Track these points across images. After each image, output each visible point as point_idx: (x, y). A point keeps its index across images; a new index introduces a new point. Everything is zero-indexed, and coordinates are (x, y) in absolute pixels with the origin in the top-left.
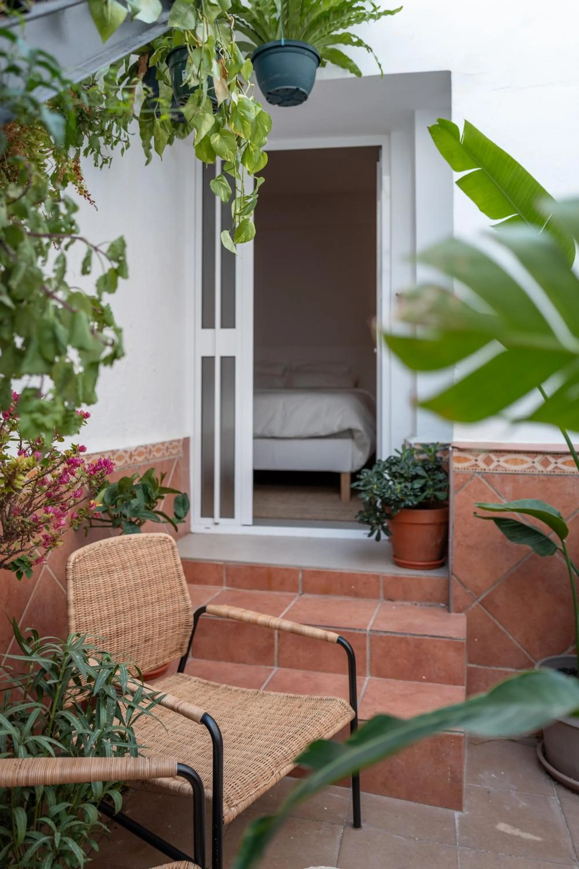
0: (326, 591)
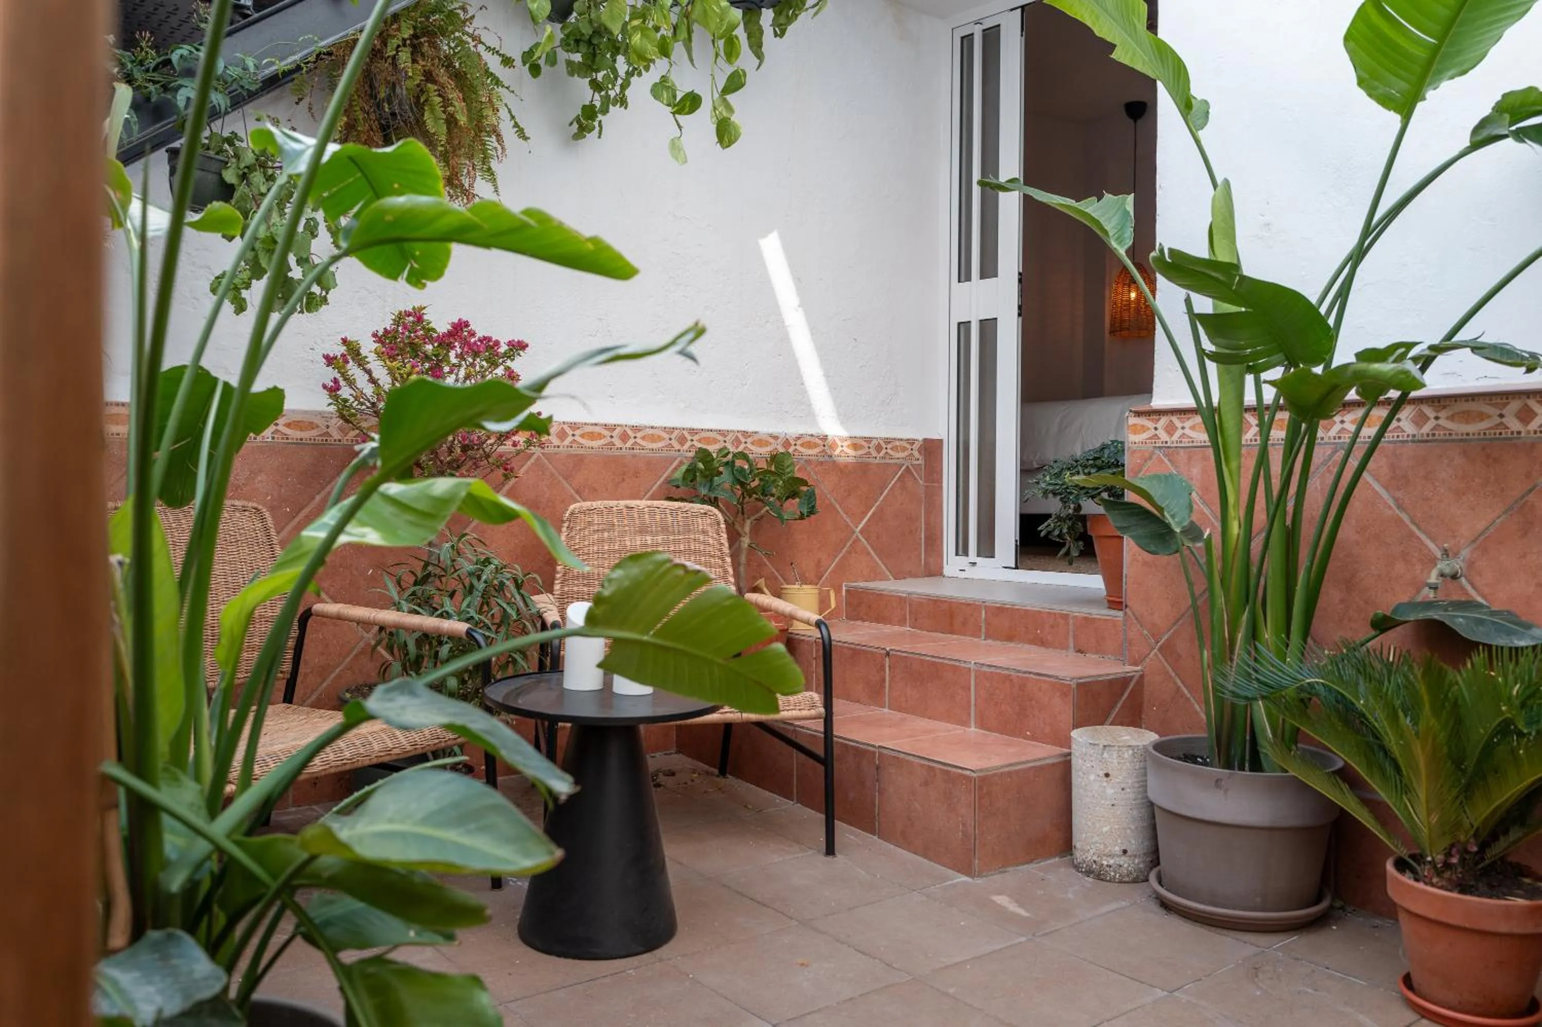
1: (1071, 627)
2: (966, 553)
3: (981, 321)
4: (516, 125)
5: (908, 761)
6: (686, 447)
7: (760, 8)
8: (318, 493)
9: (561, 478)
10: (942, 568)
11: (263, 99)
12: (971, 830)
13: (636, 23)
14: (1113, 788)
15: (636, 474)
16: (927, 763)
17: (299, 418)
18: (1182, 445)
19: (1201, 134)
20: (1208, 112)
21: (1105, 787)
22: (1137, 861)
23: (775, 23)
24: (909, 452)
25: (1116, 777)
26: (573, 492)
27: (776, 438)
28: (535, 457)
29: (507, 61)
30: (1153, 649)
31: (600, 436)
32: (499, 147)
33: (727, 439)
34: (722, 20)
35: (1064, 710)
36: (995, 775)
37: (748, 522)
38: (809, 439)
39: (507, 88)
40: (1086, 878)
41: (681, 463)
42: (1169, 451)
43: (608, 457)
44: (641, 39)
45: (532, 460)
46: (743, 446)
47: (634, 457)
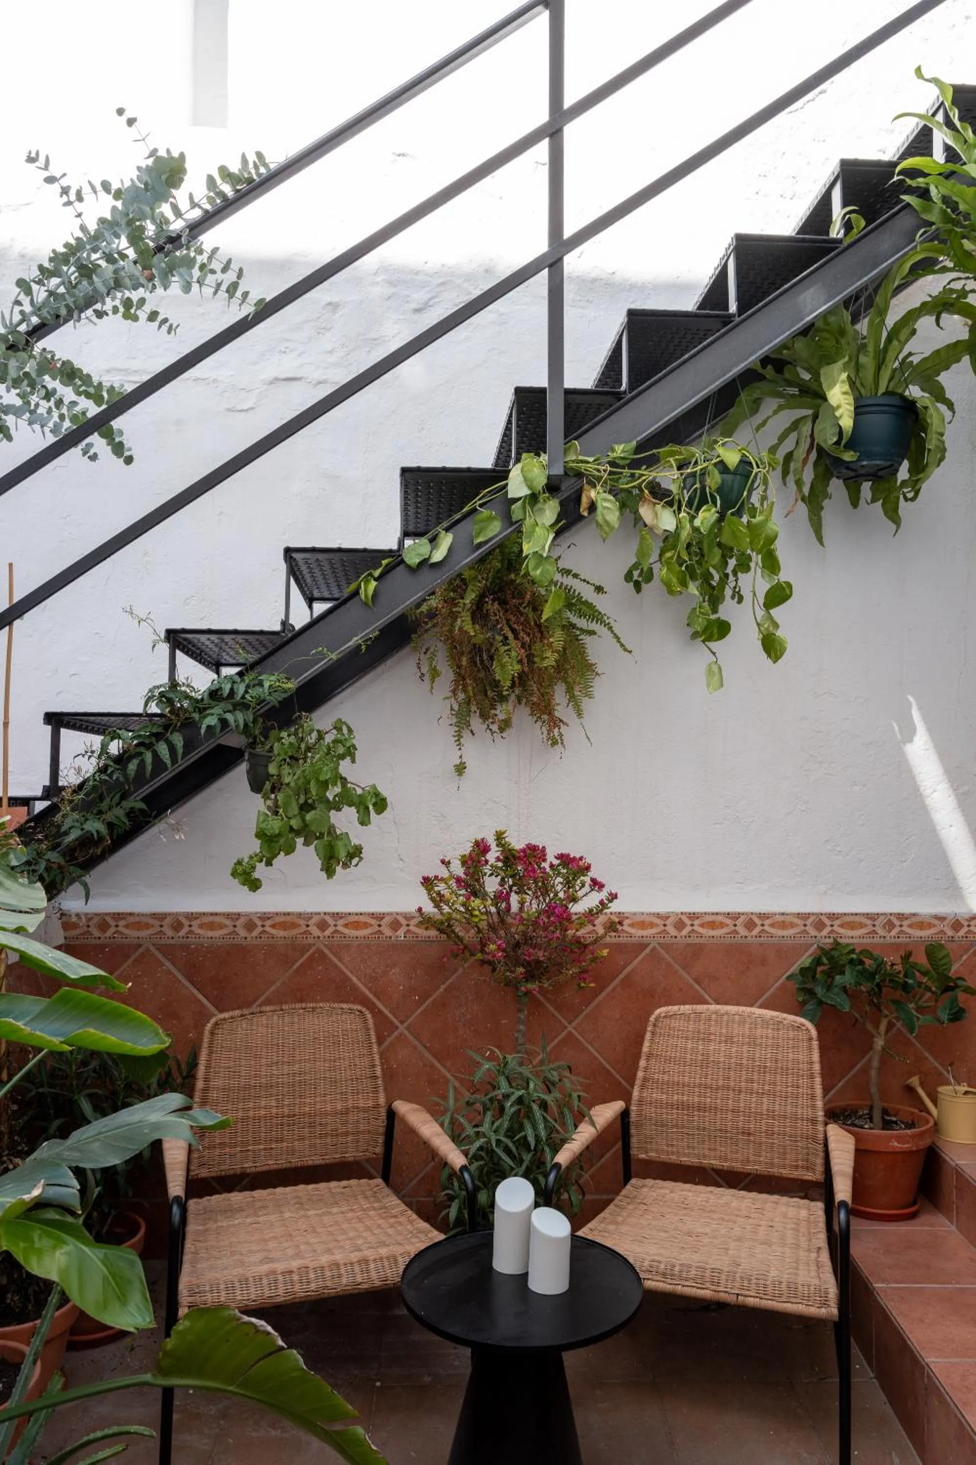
6: (824, 933)
8: (444, 983)
9: (678, 968)
15: (761, 965)
26: (692, 981)
28: (651, 946)
31: (722, 925)
33: (878, 922)
41: (816, 950)
43: (731, 945)
45: (647, 951)
46: (897, 929)
47: (761, 944)
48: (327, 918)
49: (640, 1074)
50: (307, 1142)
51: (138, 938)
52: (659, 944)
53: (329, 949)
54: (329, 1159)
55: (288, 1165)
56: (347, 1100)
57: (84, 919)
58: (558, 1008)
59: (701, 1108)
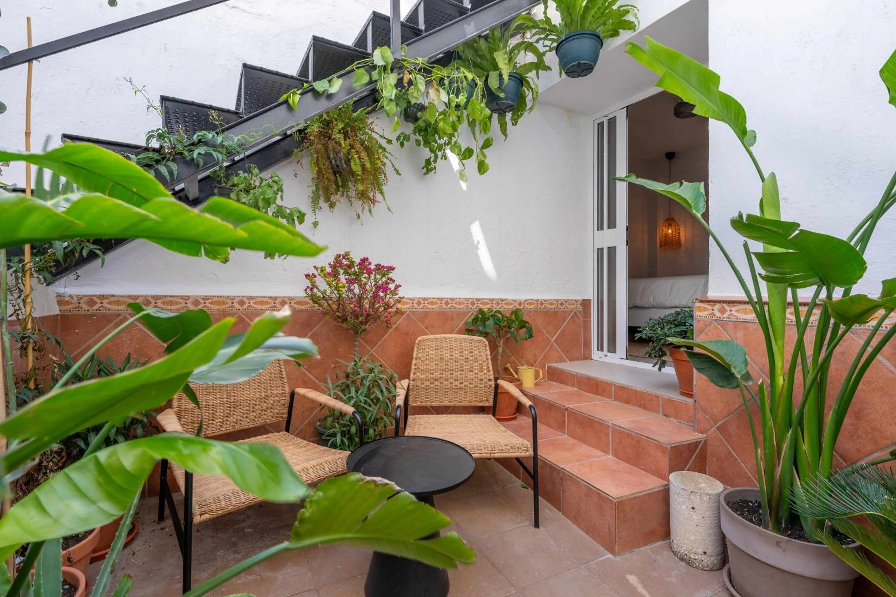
0: (627, 402)
1: (661, 403)
2: (602, 350)
3: (608, 248)
4: (395, 169)
5: (577, 481)
6: (475, 306)
7: (505, 112)
8: (310, 332)
9: (418, 322)
10: (591, 355)
11: (282, 163)
12: (613, 530)
13: (441, 117)
14: (697, 516)
15: (452, 319)
16: (588, 485)
17: (299, 300)
18: (731, 320)
19: (752, 149)
20: (755, 136)
21: (692, 515)
22: (712, 559)
23: (512, 119)
24: (576, 305)
25: (699, 510)
26: (424, 328)
27: (515, 301)
28: (407, 313)
29: (389, 142)
30: (712, 427)
31: (436, 303)
32: (385, 179)
33: (494, 302)
34: (481, 113)
35: (664, 462)
36: (627, 500)
37: (502, 341)
38: (530, 301)
39: (390, 153)
40: (681, 563)
41: (473, 314)
42: (723, 323)
43: (440, 312)
44: (443, 124)
45: (405, 315)
46: (500, 305)
47: (451, 312)
48: (244, 299)
49: (413, 367)
50: (245, 416)
51: (118, 310)
52: (411, 312)
53: (246, 316)
54: (258, 423)
55: (233, 430)
56: (267, 391)
57: (75, 299)
58: (366, 342)
59: (441, 379)
